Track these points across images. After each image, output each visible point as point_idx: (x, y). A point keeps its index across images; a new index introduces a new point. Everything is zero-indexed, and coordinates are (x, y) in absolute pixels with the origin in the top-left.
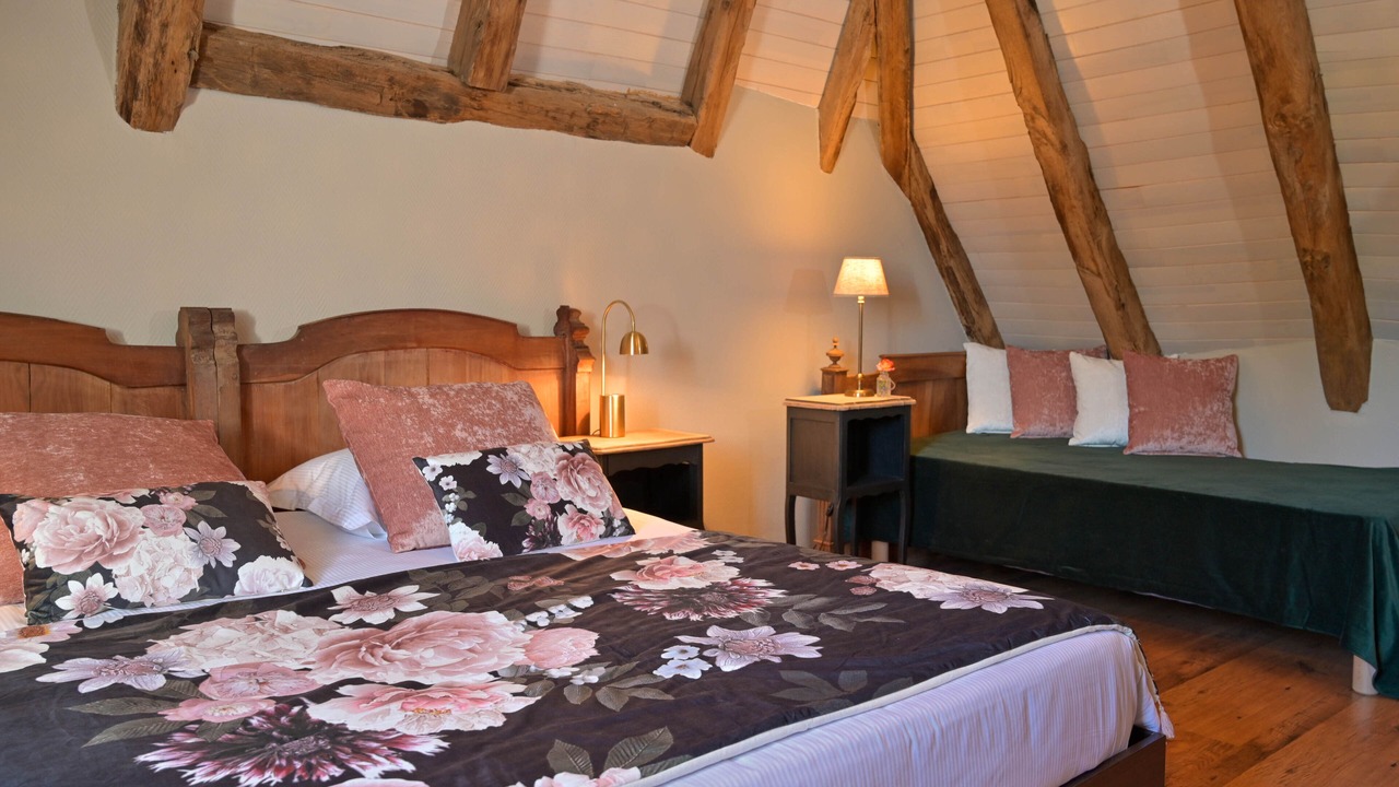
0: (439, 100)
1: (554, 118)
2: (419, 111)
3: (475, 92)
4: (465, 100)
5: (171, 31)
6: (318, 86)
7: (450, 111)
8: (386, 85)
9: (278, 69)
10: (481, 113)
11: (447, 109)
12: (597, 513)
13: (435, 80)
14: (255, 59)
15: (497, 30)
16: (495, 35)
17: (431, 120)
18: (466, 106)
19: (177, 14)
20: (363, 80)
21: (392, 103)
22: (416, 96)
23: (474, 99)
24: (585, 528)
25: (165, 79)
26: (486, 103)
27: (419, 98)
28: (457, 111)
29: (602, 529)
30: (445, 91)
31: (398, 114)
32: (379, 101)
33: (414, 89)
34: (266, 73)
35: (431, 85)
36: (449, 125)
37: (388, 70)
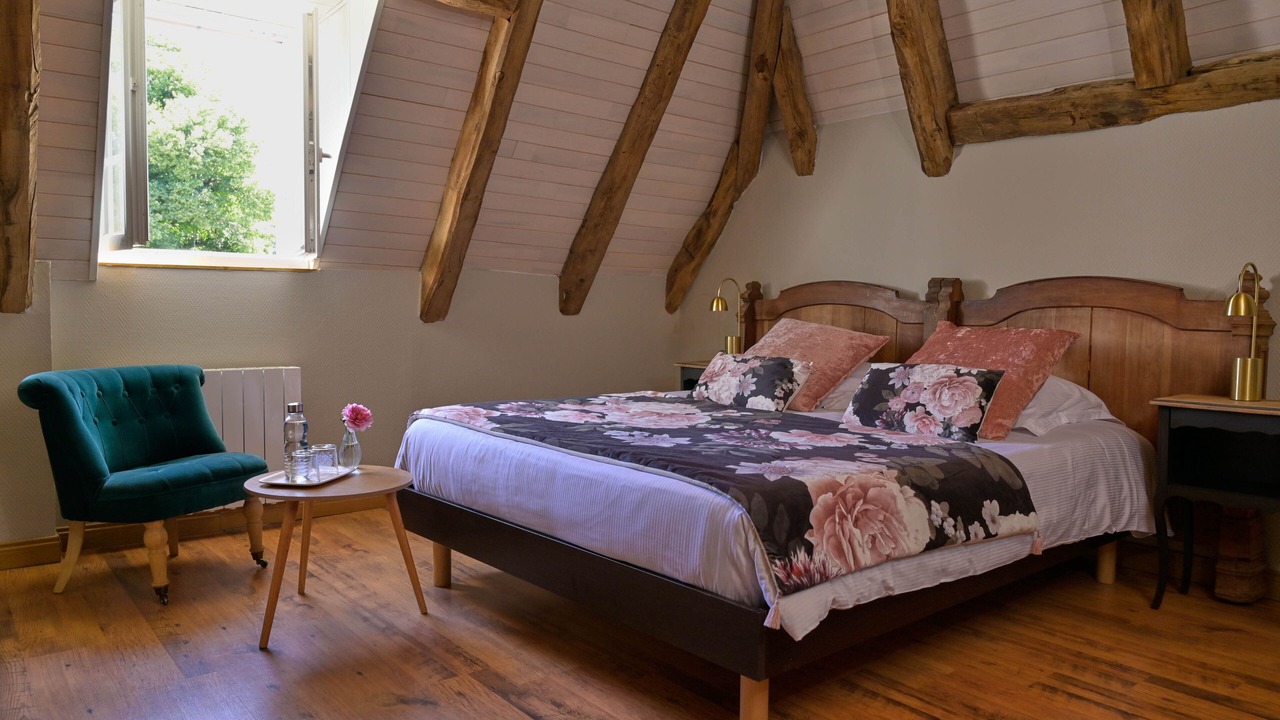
0: (1123, 107)
1: (1256, 89)
2: (1110, 120)
3: (1153, 92)
4: (1146, 100)
5: (923, 119)
6: (1025, 124)
7: (1139, 113)
8: (1071, 109)
9: (995, 121)
10: (1171, 106)
11: (1132, 112)
12: (939, 417)
13: (1111, 94)
14: (979, 119)
15: (1142, 38)
16: (1143, 43)
17: (1125, 124)
18: (1151, 105)
19: (922, 109)
20: (1054, 111)
21: (1084, 121)
22: (1100, 109)
23: (1155, 97)
24: (925, 425)
25: (932, 146)
26: (1170, 97)
27: (1105, 111)
28: (1145, 111)
29: (940, 430)
30: (1125, 99)
31: (1092, 128)
32: (1071, 122)
33: (1096, 106)
34: (989, 126)
35: (1111, 99)
36: (1146, 124)
37: (1068, 99)
